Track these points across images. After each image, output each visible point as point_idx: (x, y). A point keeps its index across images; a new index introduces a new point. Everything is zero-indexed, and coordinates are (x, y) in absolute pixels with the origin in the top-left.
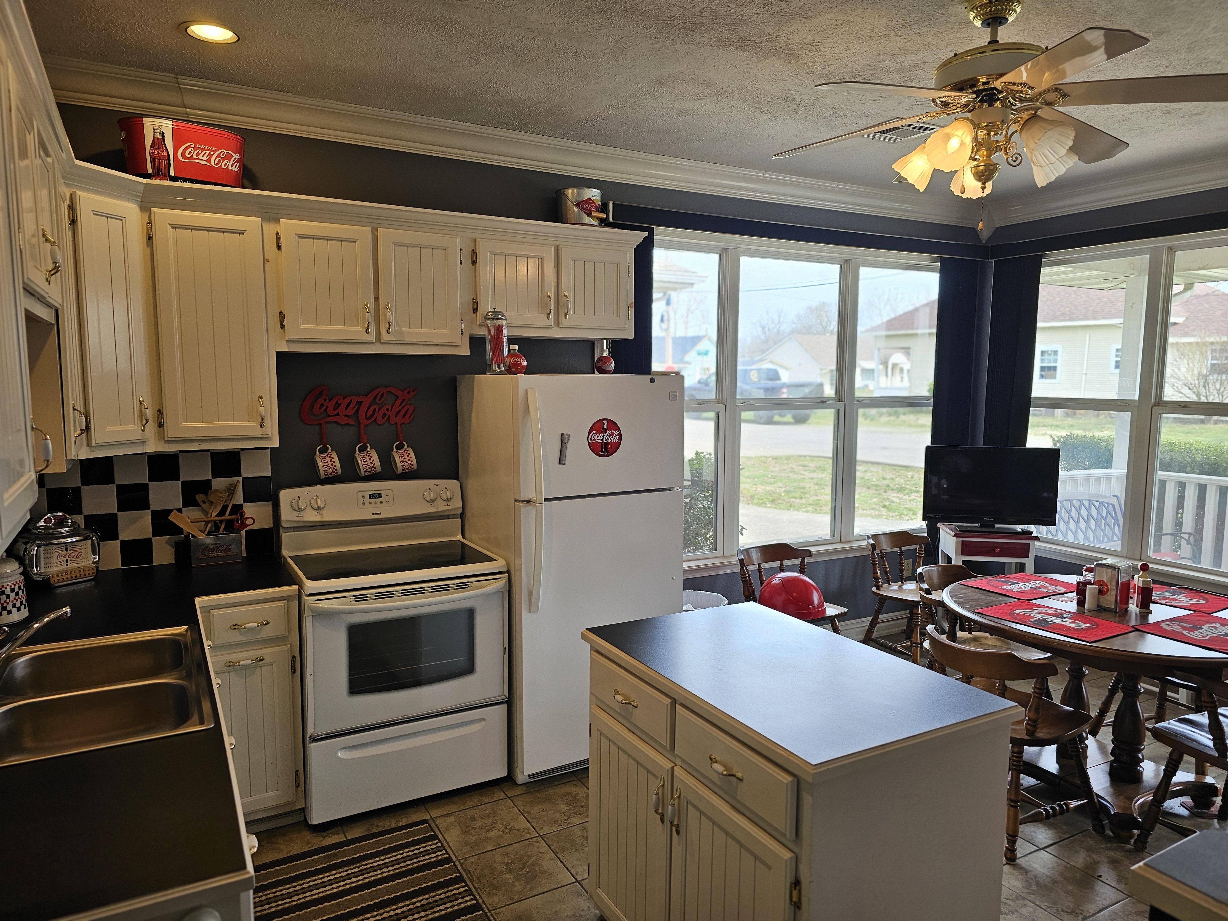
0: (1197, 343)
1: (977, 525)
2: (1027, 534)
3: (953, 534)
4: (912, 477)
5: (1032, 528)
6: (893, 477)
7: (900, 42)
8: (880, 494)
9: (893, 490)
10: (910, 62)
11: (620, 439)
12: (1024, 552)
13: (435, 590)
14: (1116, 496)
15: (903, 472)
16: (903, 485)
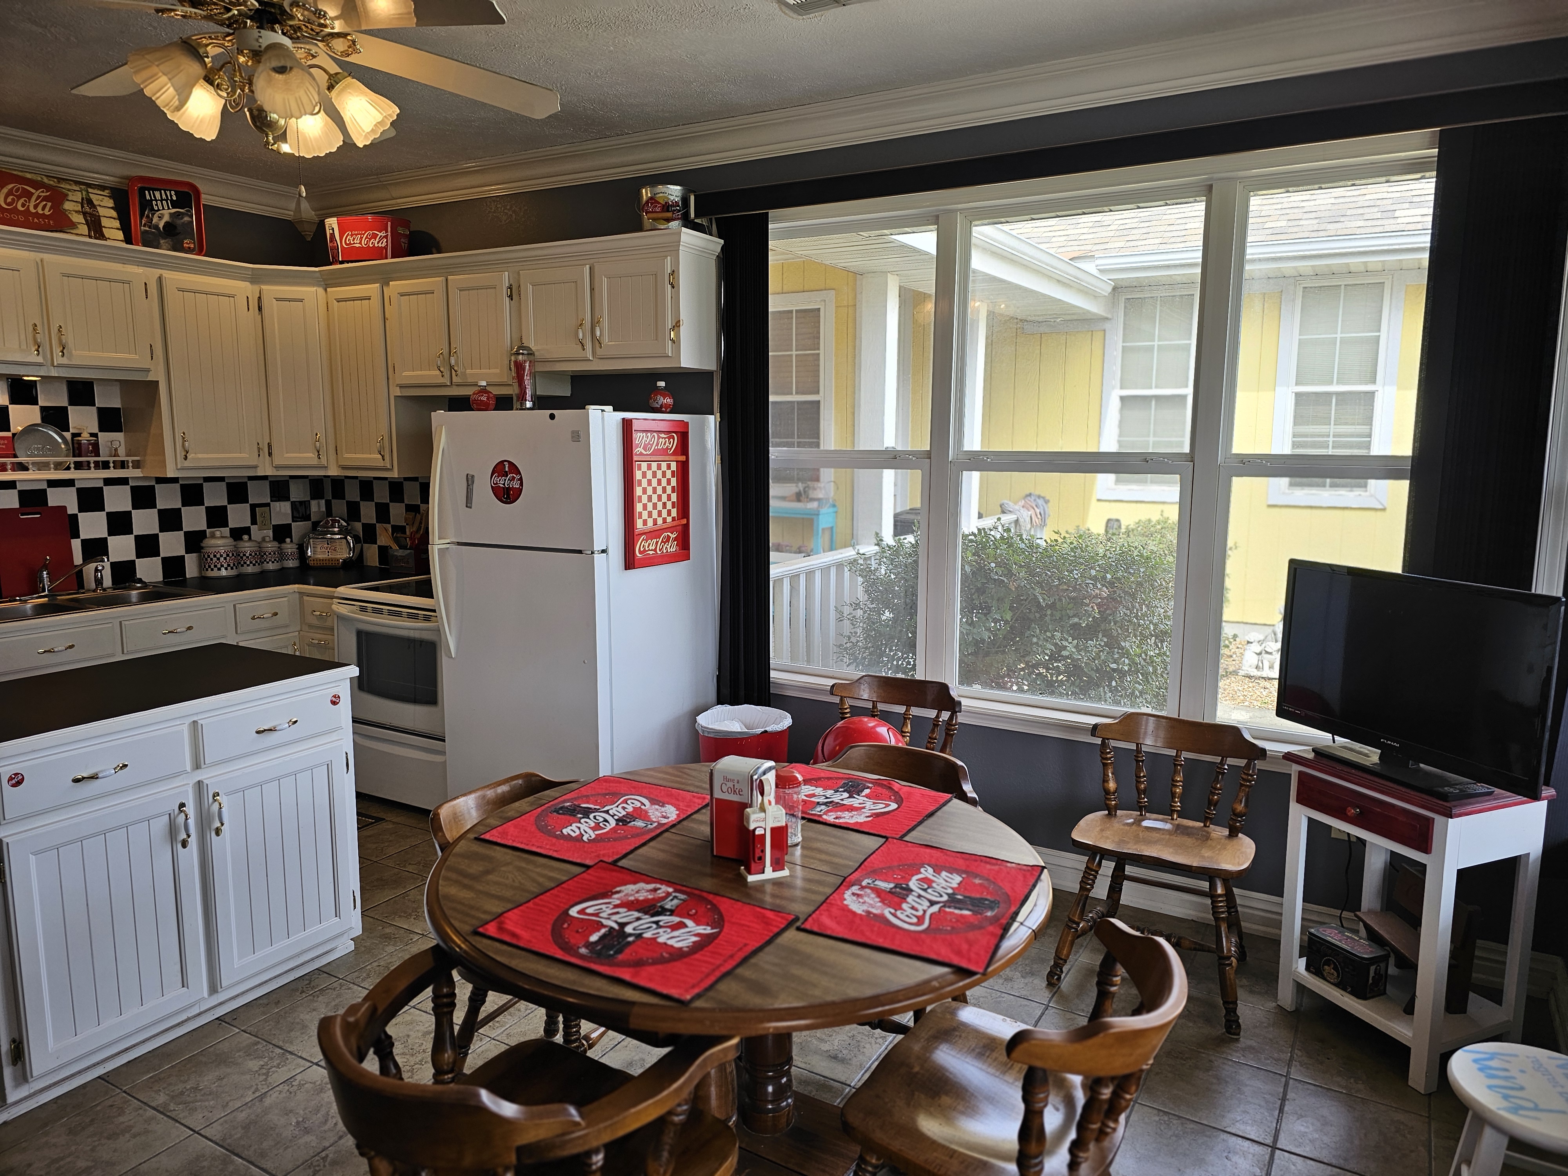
11: (521, 484)
13: (391, 613)
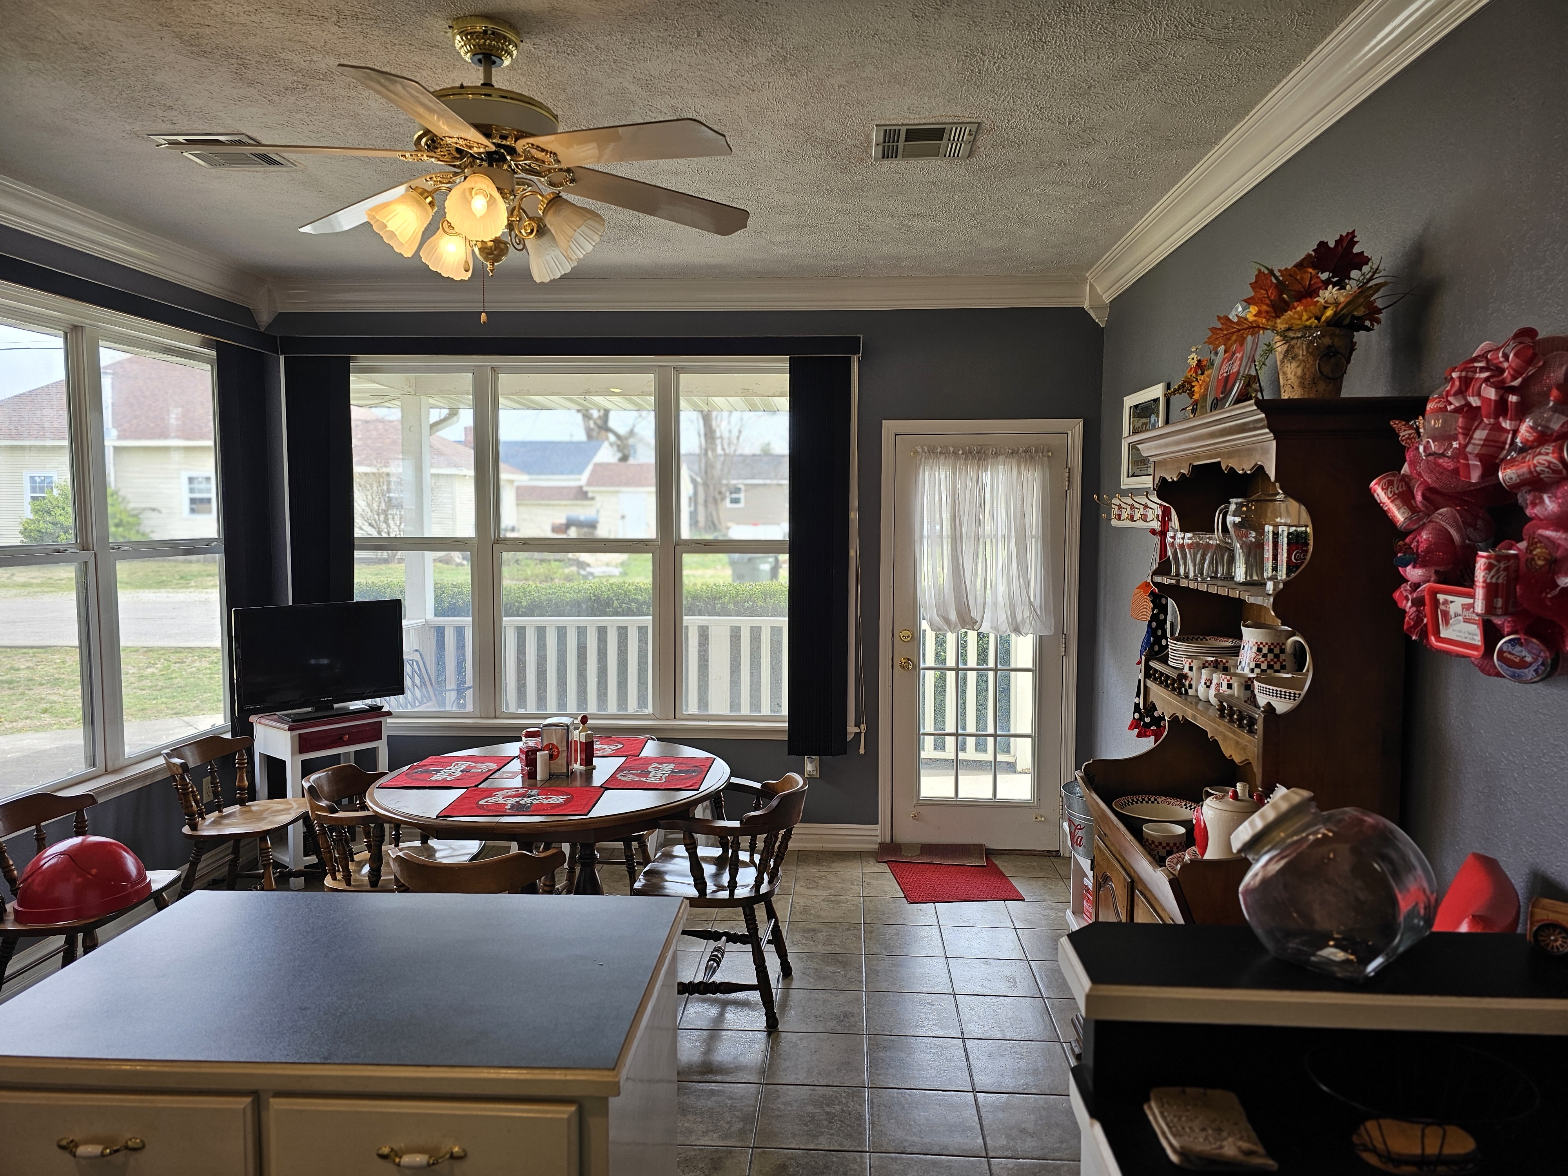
0: (374, 474)
1: (310, 709)
2: (376, 710)
3: (287, 727)
4: (64, 662)
5: (378, 701)
6: (30, 664)
7: (334, 34)
8: (23, 694)
9: (41, 685)
10: (324, 66)
12: (375, 733)
14: (416, 651)
15: (43, 655)
16: (56, 676)
